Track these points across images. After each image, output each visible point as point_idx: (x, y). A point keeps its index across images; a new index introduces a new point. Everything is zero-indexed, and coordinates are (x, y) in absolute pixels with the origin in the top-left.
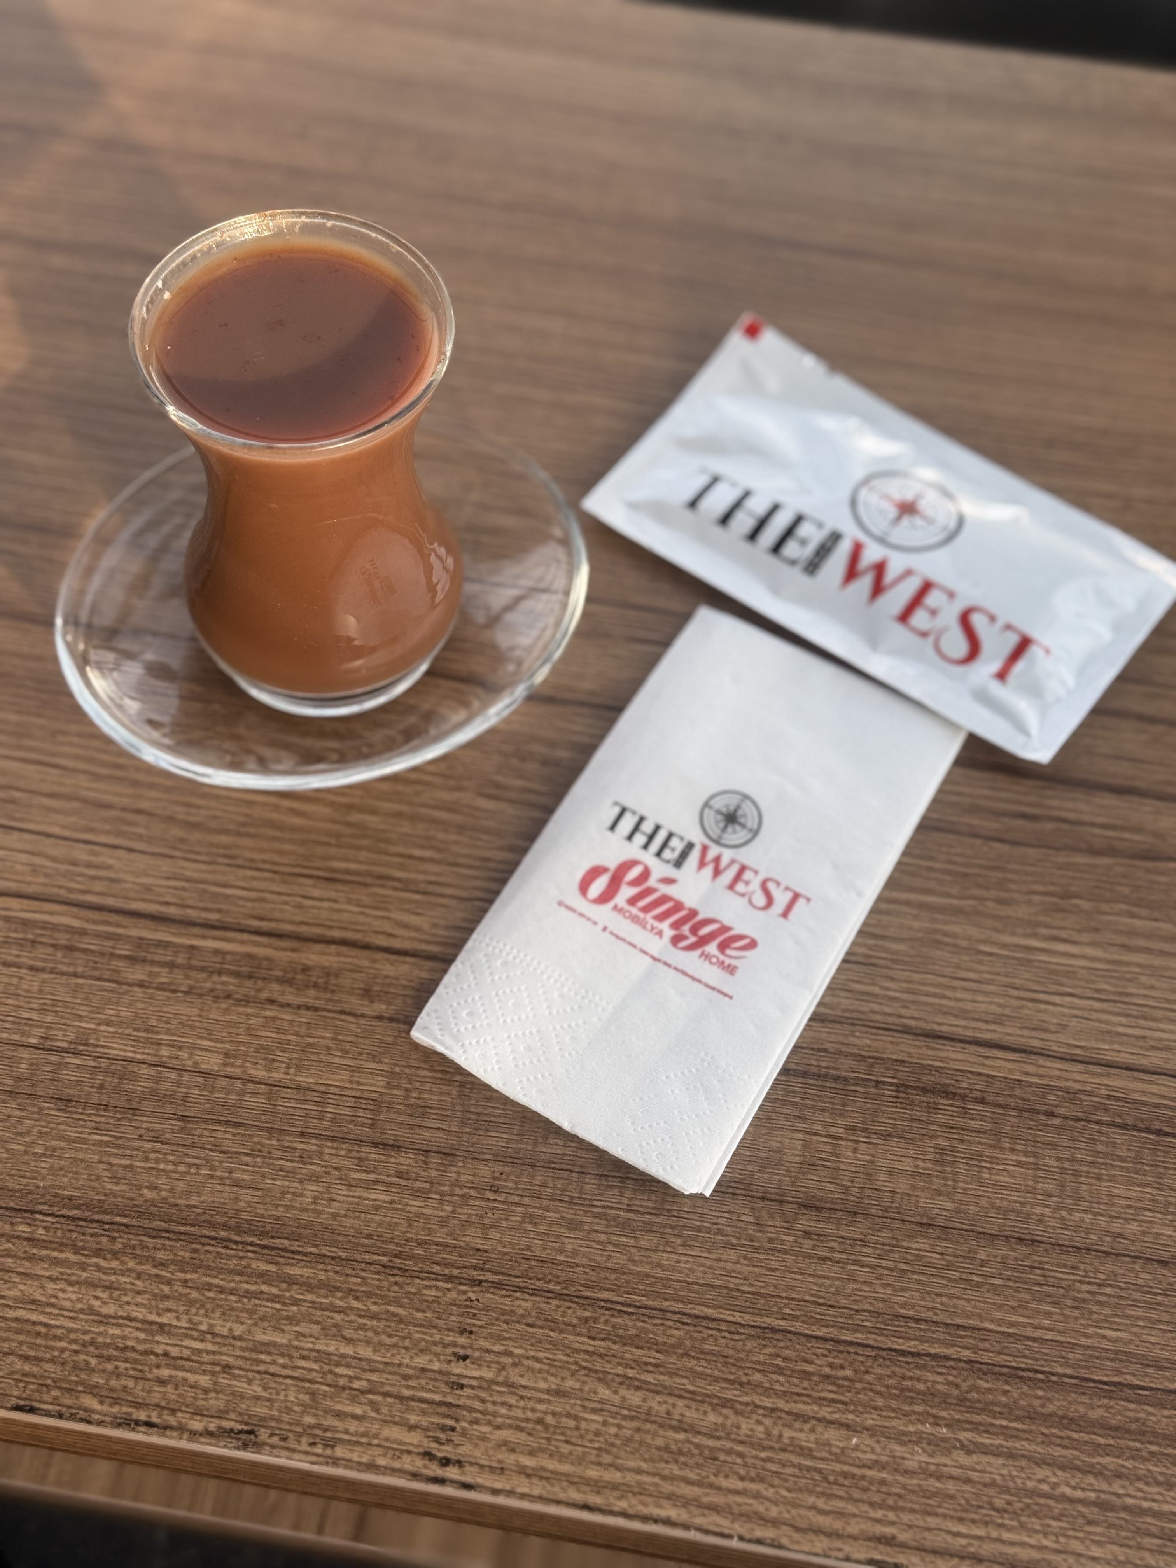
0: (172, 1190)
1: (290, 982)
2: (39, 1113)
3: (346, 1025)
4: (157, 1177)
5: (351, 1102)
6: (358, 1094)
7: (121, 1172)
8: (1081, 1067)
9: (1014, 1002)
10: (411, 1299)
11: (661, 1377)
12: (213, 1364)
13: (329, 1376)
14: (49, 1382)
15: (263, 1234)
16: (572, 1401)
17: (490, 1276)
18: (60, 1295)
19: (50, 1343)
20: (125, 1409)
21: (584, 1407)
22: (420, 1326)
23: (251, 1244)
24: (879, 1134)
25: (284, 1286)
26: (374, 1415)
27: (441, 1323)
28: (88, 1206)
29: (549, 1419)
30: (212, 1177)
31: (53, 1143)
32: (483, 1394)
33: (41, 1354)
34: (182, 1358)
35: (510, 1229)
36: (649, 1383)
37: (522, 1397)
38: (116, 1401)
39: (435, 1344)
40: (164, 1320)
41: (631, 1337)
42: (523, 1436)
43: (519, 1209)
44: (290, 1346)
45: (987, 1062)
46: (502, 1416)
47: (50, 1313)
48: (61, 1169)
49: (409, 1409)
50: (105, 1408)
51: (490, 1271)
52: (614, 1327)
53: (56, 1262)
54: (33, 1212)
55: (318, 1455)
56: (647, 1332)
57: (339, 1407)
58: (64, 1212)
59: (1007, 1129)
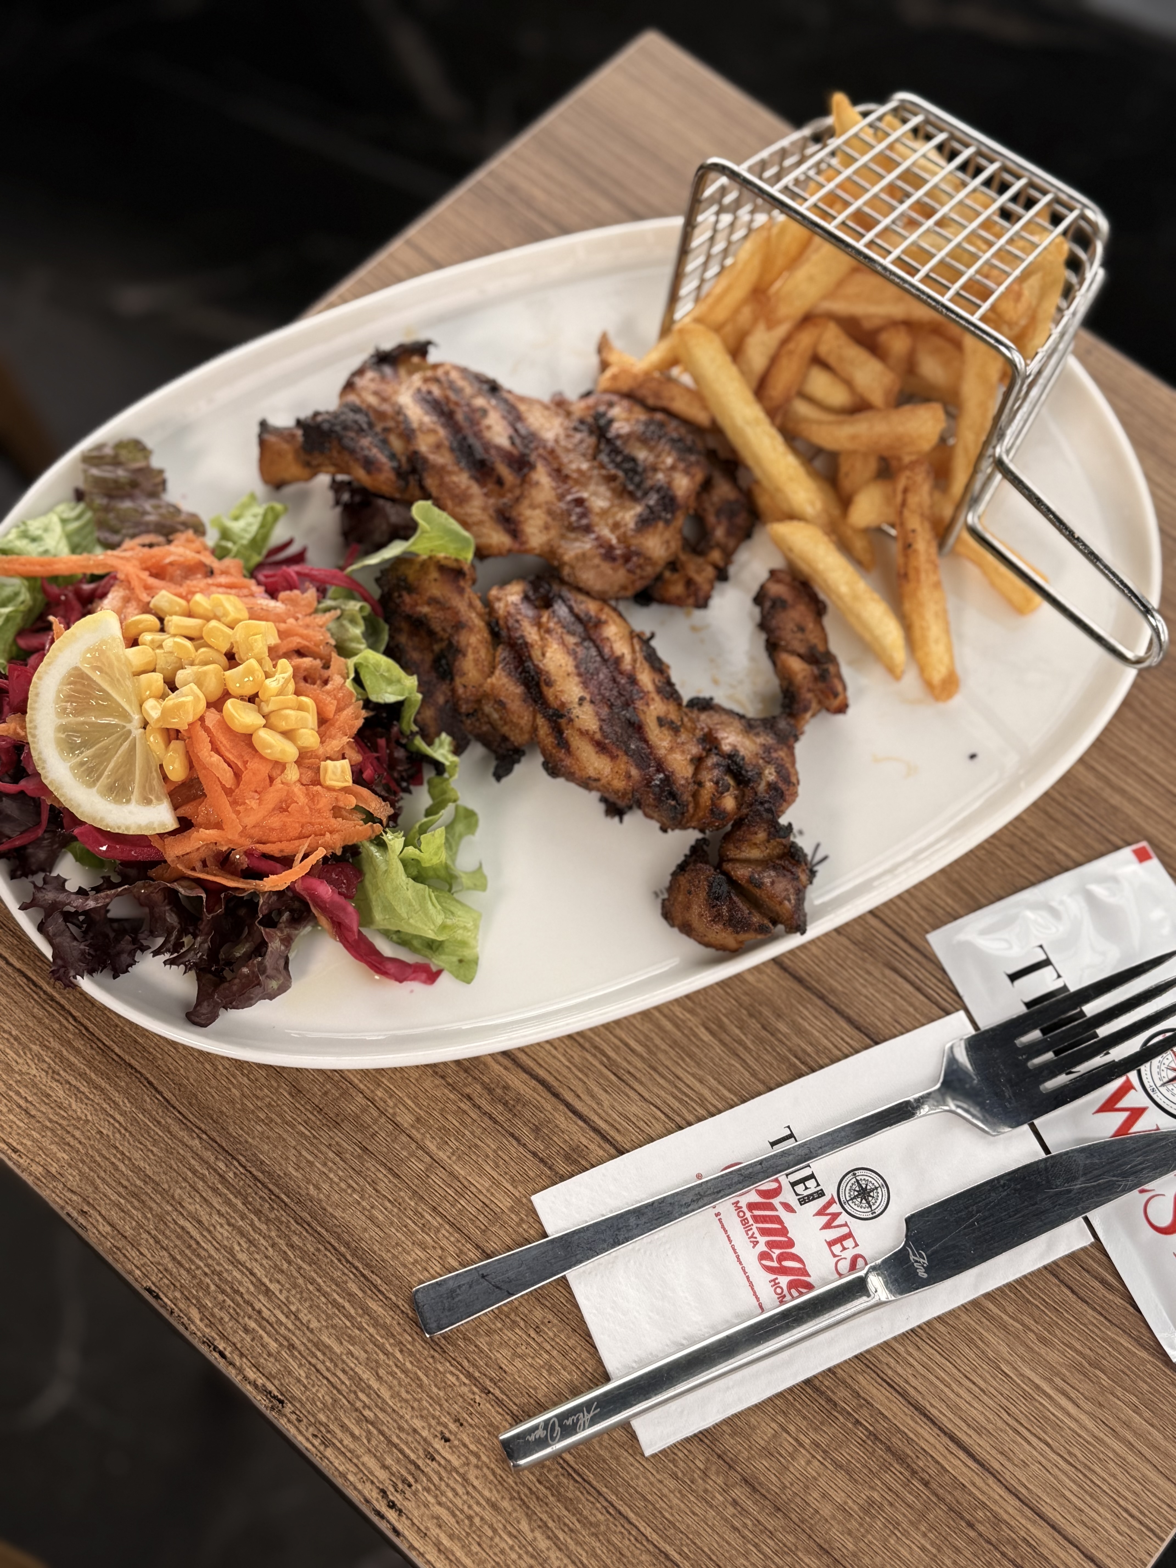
0: (328, 1197)
1: (490, 1091)
2: (276, 1090)
3: (509, 1146)
4: (324, 1181)
5: (479, 1205)
6: (487, 1202)
7: (303, 1164)
8: (1018, 1503)
9: (1000, 1423)
10: (436, 1375)
11: (569, 1540)
12: (285, 1338)
13: (352, 1395)
14: (178, 1285)
15: (367, 1266)
16: (499, 1518)
17: (497, 1392)
18: (218, 1227)
19: (193, 1257)
20: (213, 1334)
21: (505, 1527)
22: (431, 1398)
23: (357, 1268)
24: (834, 1462)
25: (360, 1311)
26: (365, 1441)
27: (446, 1405)
28: (270, 1175)
29: (477, 1520)
30: (359, 1203)
31: (273, 1116)
32: (444, 1474)
33: (184, 1262)
34: (267, 1321)
35: (531, 1366)
36: (559, 1539)
37: (468, 1493)
38: (211, 1325)
39: (434, 1417)
40: (272, 1286)
41: (566, 1498)
42: (453, 1521)
43: (546, 1356)
44: (339, 1357)
45: (949, 1456)
46: (447, 1497)
47: (205, 1237)
48: (268, 1138)
49: (390, 1452)
50: (201, 1325)
51: (499, 1388)
52: (559, 1483)
53: (228, 1203)
54: (233, 1158)
55: (313, 1445)
56: (579, 1501)
57: (346, 1421)
58: (253, 1170)
59: (931, 1516)
